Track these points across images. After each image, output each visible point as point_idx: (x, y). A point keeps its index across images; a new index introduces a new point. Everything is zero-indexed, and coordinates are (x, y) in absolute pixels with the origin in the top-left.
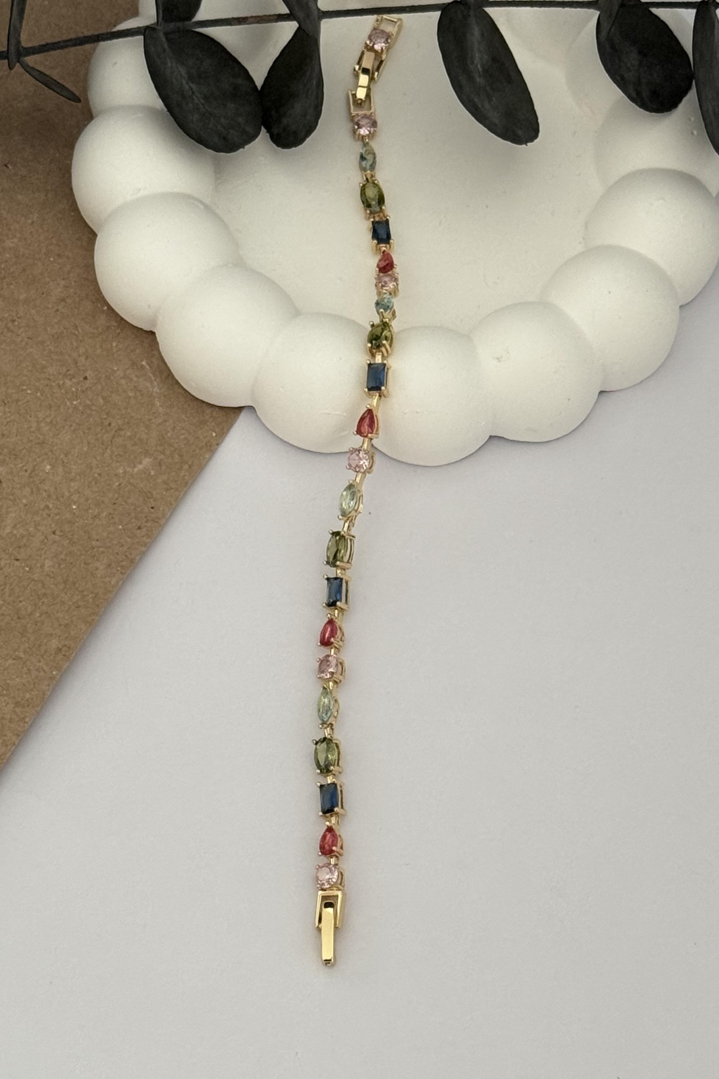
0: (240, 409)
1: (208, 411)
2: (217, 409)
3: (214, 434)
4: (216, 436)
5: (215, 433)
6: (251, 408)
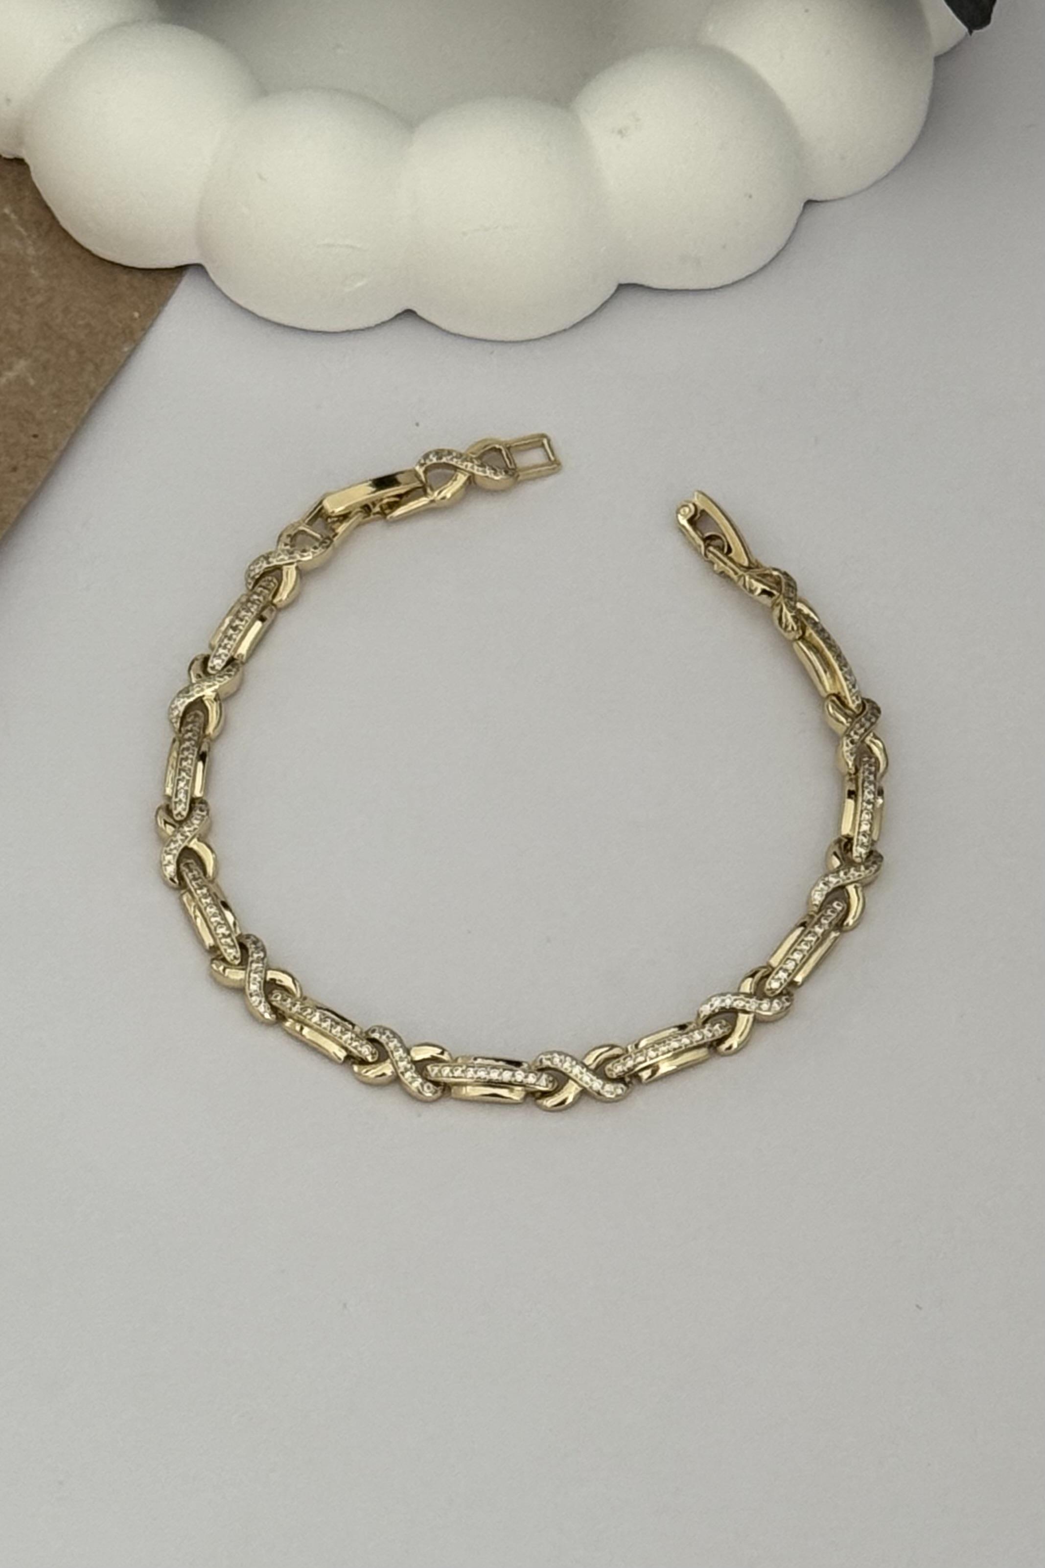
0: (180, 270)
1: (125, 278)
2: (140, 275)
3: (136, 315)
4: (140, 317)
5: (138, 311)
6: (199, 267)
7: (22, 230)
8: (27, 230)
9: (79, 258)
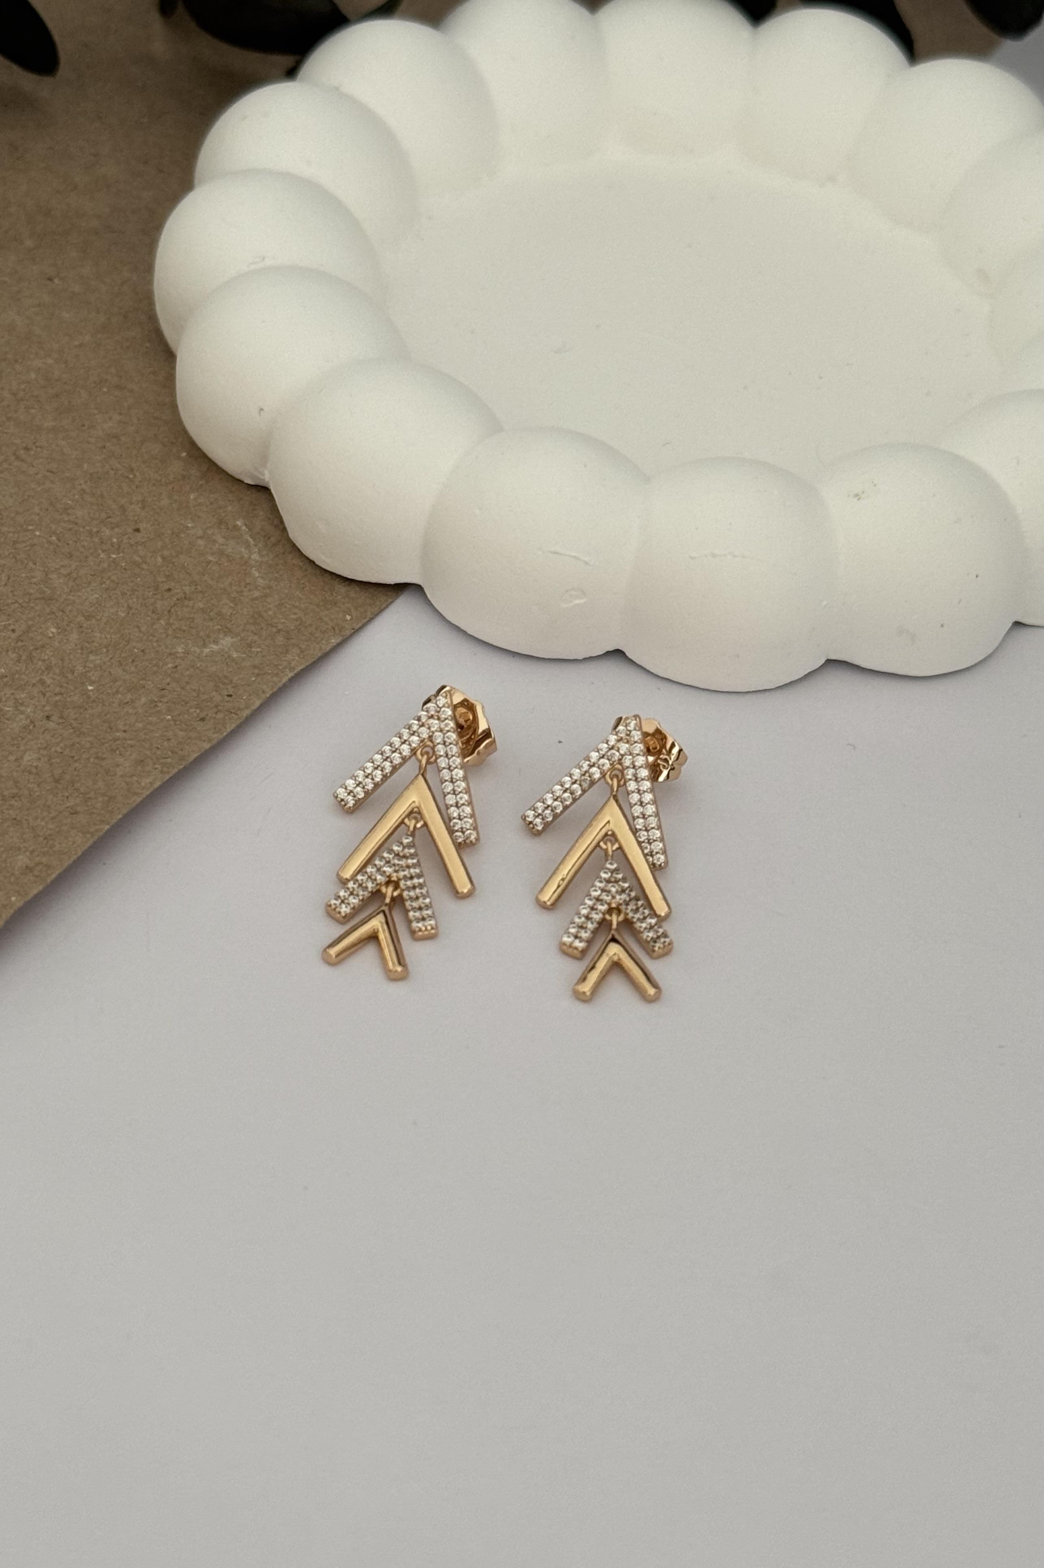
0: (398, 589)
1: (343, 587)
2: (356, 586)
4: (353, 620)
6: (417, 587)
7: (249, 538)
8: (254, 540)
9: (301, 568)
